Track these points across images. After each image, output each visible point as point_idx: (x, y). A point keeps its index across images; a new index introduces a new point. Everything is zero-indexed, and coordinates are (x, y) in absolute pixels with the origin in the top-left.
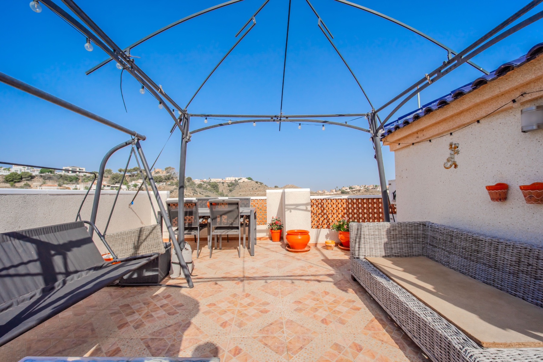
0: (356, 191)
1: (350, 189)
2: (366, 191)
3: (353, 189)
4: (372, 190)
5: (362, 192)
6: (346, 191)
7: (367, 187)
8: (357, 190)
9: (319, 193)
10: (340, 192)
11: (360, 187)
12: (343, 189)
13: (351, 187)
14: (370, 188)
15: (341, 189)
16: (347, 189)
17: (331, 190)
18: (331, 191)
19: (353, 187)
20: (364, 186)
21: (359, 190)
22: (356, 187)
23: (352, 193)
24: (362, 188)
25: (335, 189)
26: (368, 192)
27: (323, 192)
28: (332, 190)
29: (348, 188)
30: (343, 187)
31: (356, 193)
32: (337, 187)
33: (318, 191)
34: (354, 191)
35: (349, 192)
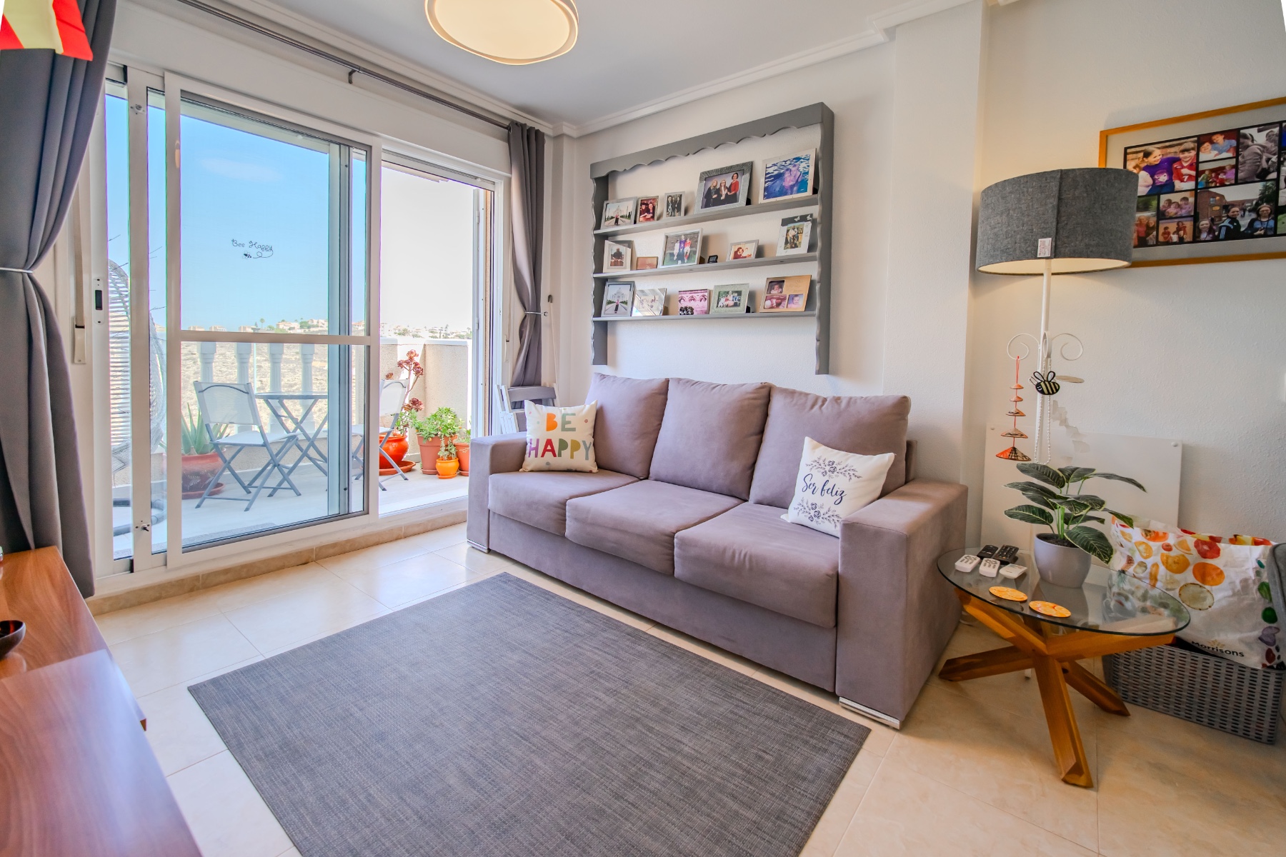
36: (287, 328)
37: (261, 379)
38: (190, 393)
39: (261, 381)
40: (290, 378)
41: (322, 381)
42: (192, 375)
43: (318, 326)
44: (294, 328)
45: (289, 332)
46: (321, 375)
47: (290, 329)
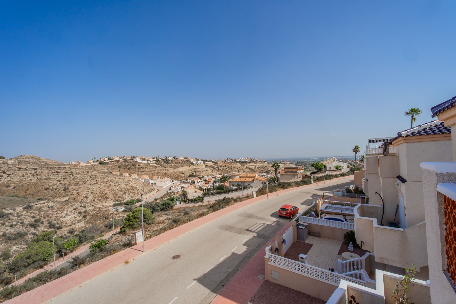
0: (115, 162)
1: (109, 160)
2: (124, 161)
3: (112, 160)
4: (131, 160)
5: (121, 163)
6: (105, 161)
7: (126, 158)
8: (117, 160)
9: (72, 164)
10: (98, 163)
11: (119, 158)
12: (101, 160)
13: (110, 158)
14: (129, 159)
15: (99, 160)
16: (105, 159)
17: (87, 161)
18: (87, 163)
19: (112, 157)
20: (123, 157)
21: (118, 161)
22: (115, 158)
23: (111, 164)
24: (121, 159)
25: (93, 160)
26: (127, 162)
27: (77, 163)
28: (89, 161)
29: (107, 159)
30: (102, 158)
31: (115, 163)
32: (95, 158)
33: (71, 162)
34: (114, 162)
35: (108, 162)
36: (103, 160)
37: (97, 180)
38: (71, 186)
39: (97, 181)
40: (106, 179)
41: (118, 179)
42: (72, 180)
43: (114, 159)
44: (106, 160)
45: (104, 162)
46: (117, 177)
47: (104, 161)
